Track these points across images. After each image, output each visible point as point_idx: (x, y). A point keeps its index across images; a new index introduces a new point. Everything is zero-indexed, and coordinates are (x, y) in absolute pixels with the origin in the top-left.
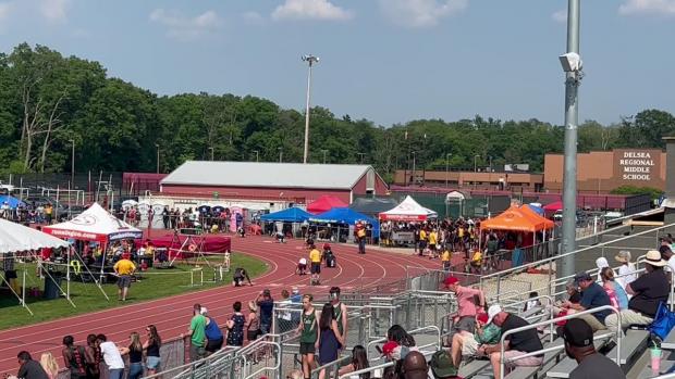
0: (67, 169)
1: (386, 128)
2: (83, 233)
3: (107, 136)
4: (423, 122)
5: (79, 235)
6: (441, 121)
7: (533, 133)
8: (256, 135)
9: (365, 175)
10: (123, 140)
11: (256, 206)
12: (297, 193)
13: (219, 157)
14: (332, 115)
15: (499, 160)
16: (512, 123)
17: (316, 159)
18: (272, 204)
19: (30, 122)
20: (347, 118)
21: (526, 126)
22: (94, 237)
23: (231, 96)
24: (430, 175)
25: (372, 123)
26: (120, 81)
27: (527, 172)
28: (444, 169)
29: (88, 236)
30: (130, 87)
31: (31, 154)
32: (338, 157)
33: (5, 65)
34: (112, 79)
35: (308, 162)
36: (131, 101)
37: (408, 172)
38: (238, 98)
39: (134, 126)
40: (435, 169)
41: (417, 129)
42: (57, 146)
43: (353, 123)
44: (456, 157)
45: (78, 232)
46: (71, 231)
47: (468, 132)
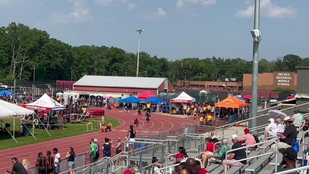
0: (31, 79)
2: (40, 107)
3: (49, 64)
4: (189, 59)
6: (197, 59)
7: (238, 64)
8: (115, 64)
9: (164, 82)
10: (57, 66)
11: (116, 96)
12: (133, 90)
13: (99, 74)
14: (149, 55)
15: (223, 76)
16: (229, 60)
17: (142, 75)
18: (123, 95)
19: (15, 57)
20: (155, 57)
21: (235, 61)
22: (45, 109)
23: (105, 47)
24: (192, 83)
25: (167, 59)
26: (55, 40)
27: (235, 81)
28: (199, 80)
29: (43, 109)
30: (60, 43)
31: (15, 72)
32: (151, 74)
33: (4, 32)
34: (52, 39)
35: (138, 76)
36: (60, 48)
37: (183, 81)
38: (108, 48)
39: (62, 60)
40: (195, 80)
41: (187, 62)
42: (27, 68)
43: (158, 59)
44: (205, 75)
45: (38, 107)
46: (35, 106)
47: (209, 64)
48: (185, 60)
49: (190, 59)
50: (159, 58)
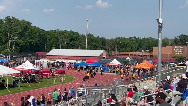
0: (20, 51)
1: (109, 40)
3: (31, 42)
5: (23, 69)
6: (124, 38)
7: (150, 41)
8: (73, 41)
9: (103, 53)
10: (36, 43)
11: (73, 61)
12: (84, 58)
13: (62, 48)
14: (94, 36)
15: (141, 49)
16: (144, 38)
17: (89, 48)
18: (77, 61)
19: (10, 38)
20: (98, 37)
21: (148, 39)
22: (27, 70)
23: (66, 31)
24: (121, 53)
25: (105, 38)
26: (35, 27)
27: (148, 52)
28: (125, 51)
29: (26, 70)
30: (38, 28)
31: (10, 47)
32: (95, 48)
33: (3, 22)
34: (33, 26)
35: (87, 49)
36: (38, 32)
37: (115, 52)
38: (68, 31)
39: (39, 39)
40: (123, 51)
41: (118, 40)
42: (17, 45)
43: (100, 38)
44: (129, 48)
46: (21, 68)
47: (132, 41)
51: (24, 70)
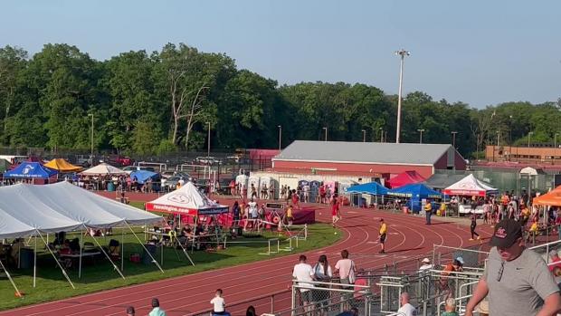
1: (479, 109)
2: (178, 208)
5: (176, 210)
6: (528, 104)
9: (446, 154)
11: (346, 181)
14: (430, 98)
18: (360, 179)
19: (176, 108)
20: (444, 101)
22: (187, 211)
23: (343, 83)
24: (515, 150)
25: (467, 105)
26: (248, 72)
29: (182, 211)
31: (178, 134)
33: (158, 61)
34: (242, 71)
35: (400, 142)
37: (497, 147)
38: (349, 85)
39: (261, 111)
41: (506, 110)
42: (198, 126)
43: (449, 105)
45: (175, 207)
46: (169, 206)
47: (552, 113)
48: (504, 105)
49: (512, 104)
50: (451, 104)
51: (180, 210)
